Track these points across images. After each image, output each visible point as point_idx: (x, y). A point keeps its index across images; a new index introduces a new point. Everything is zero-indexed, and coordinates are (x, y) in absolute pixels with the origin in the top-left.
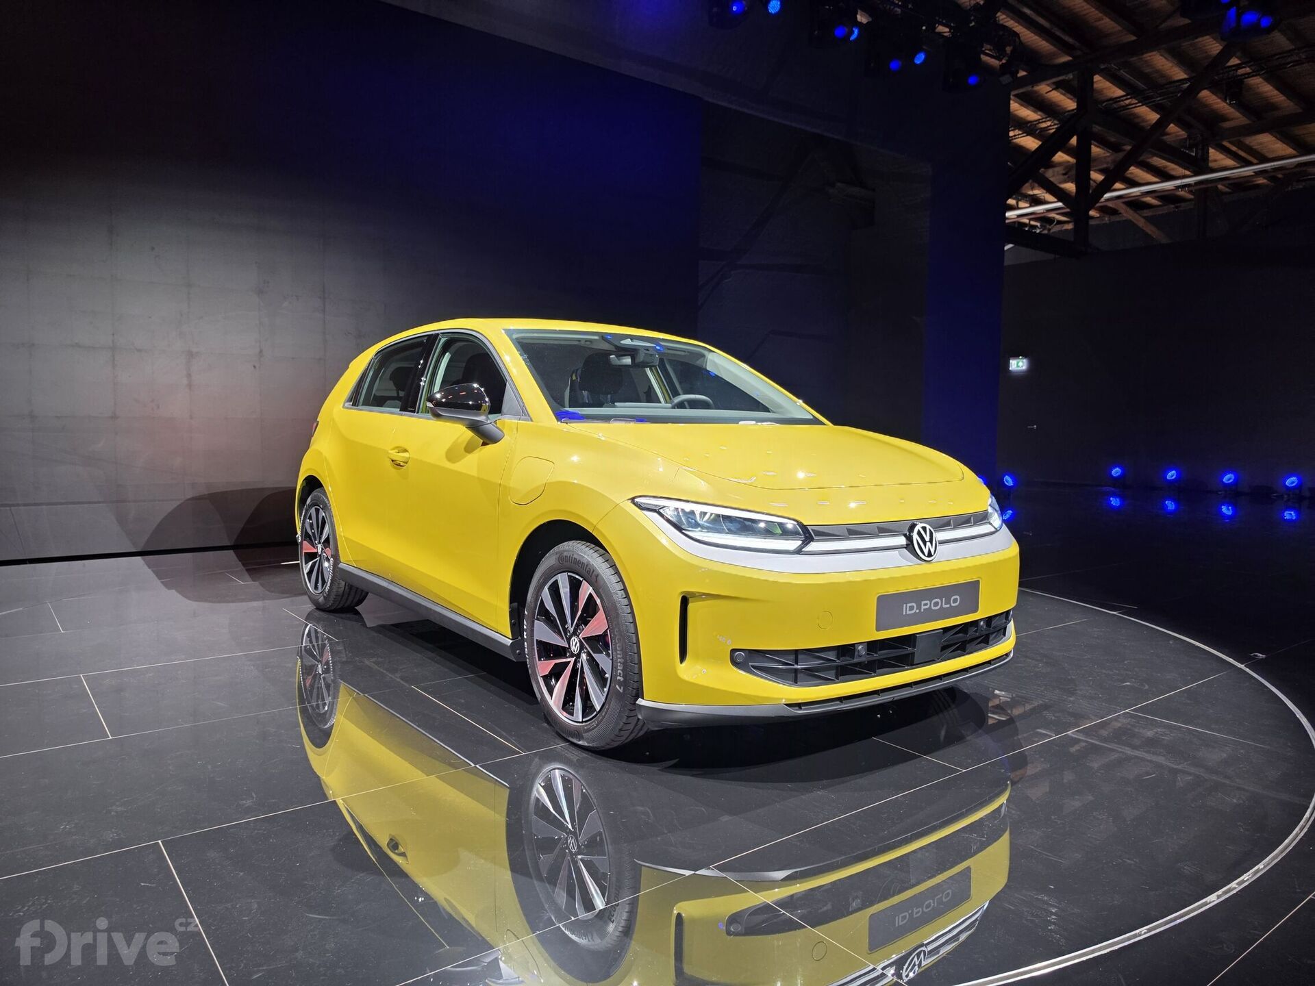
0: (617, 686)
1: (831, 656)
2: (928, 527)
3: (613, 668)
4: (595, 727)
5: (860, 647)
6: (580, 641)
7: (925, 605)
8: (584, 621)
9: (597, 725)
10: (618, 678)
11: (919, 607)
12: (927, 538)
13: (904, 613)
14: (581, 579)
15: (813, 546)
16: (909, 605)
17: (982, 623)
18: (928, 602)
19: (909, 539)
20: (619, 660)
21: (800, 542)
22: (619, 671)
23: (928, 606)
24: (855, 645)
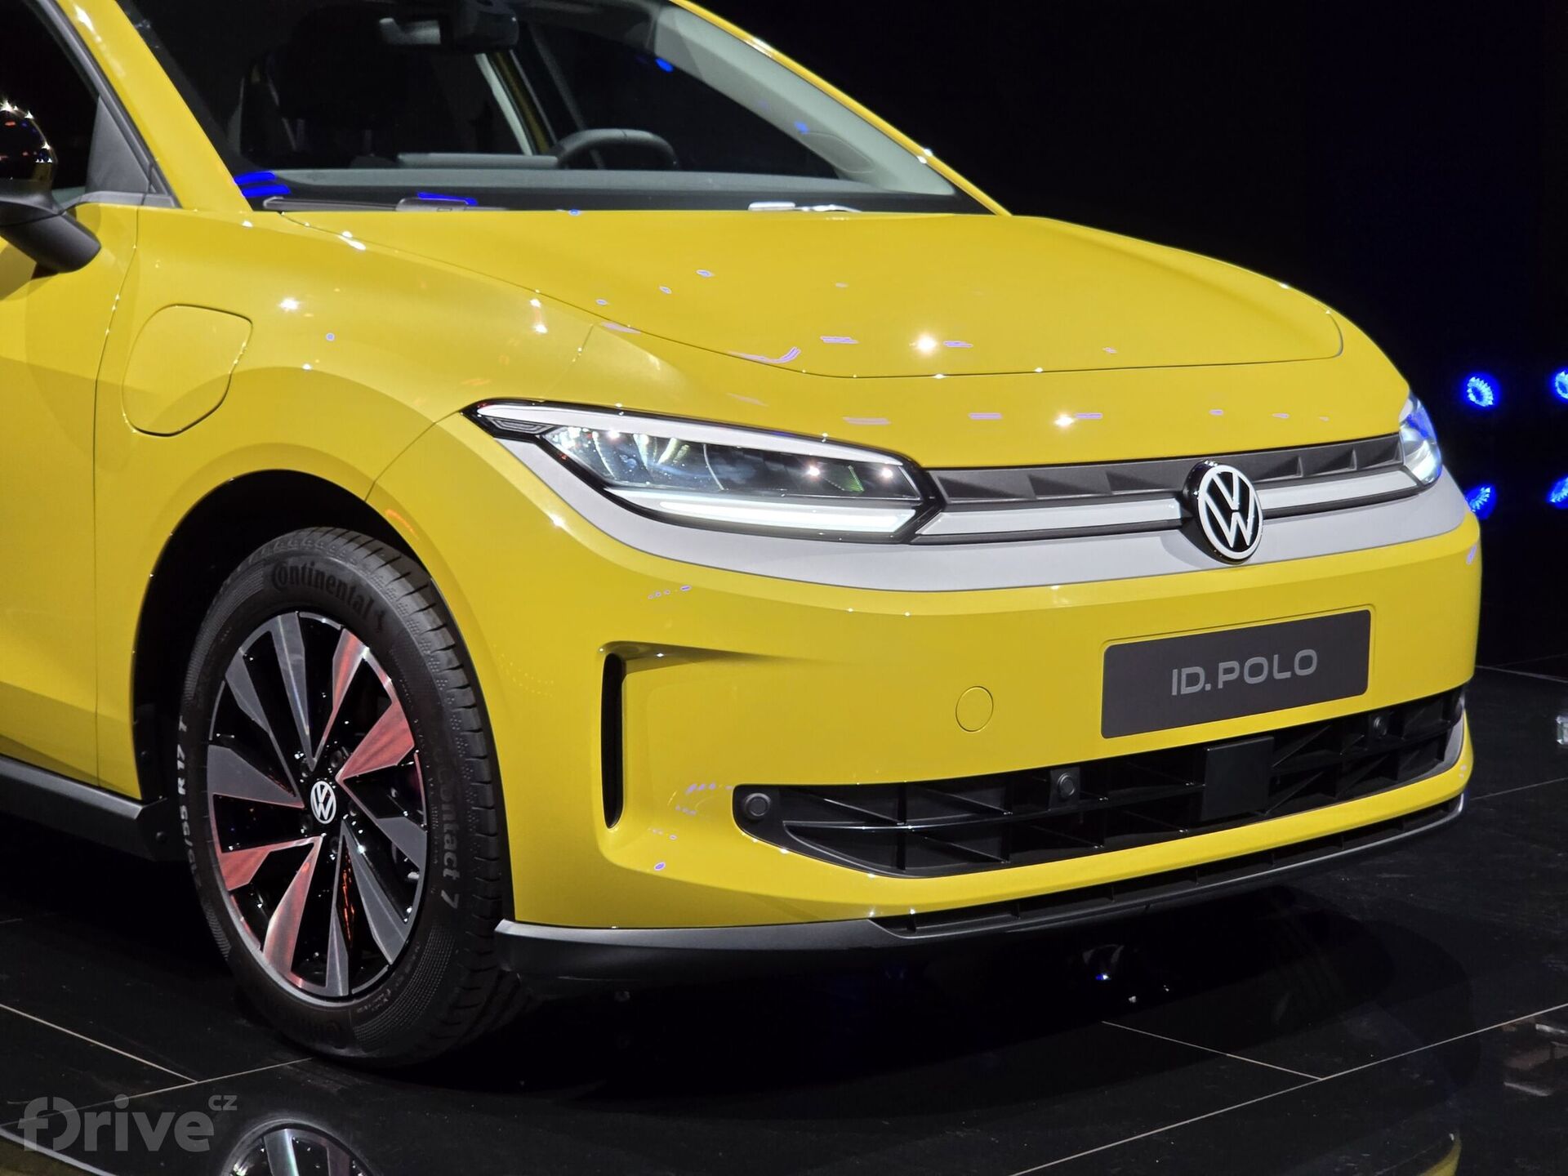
0: (444, 894)
1: (990, 801)
2: (1237, 474)
3: (433, 848)
4: (386, 1006)
5: (1063, 778)
6: (339, 791)
7: (1228, 671)
8: (350, 734)
9: (391, 999)
10: (446, 872)
11: (1212, 677)
12: (1234, 503)
13: (1174, 693)
14: (338, 626)
15: (944, 523)
16: (1186, 671)
17: (1377, 722)
18: (1235, 664)
19: (1189, 505)
20: (446, 827)
21: (912, 513)
22: (448, 855)
23: (1233, 676)
24: (1052, 772)
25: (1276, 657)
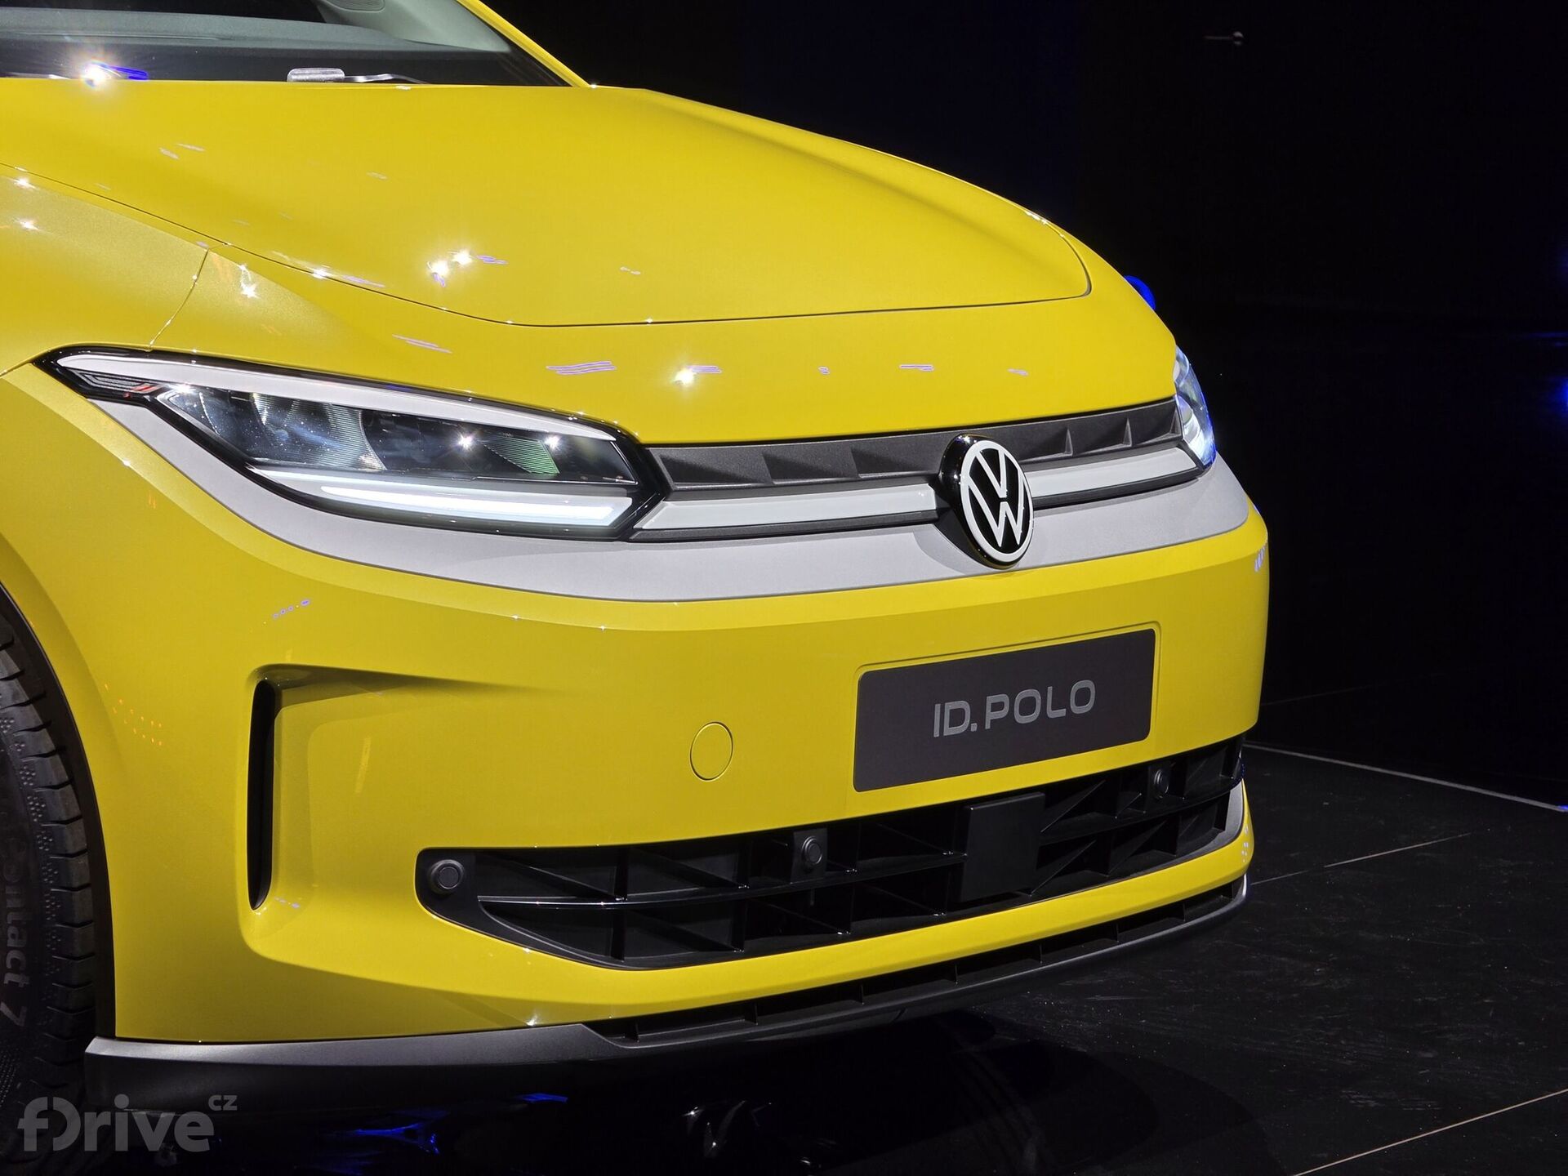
1: (722, 868)
2: (1003, 452)
5: (808, 842)
7: (998, 707)
11: (978, 715)
12: (1002, 491)
13: (936, 734)
15: (667, 515)
16: (949, 706)
17: (1158, 777)
18: (1004, 698)
19: (947, 492)
20: (12, 917)
21: (628, 502)
23: (1002, 714)
24: (795, 833)
25: (1050, 689)
